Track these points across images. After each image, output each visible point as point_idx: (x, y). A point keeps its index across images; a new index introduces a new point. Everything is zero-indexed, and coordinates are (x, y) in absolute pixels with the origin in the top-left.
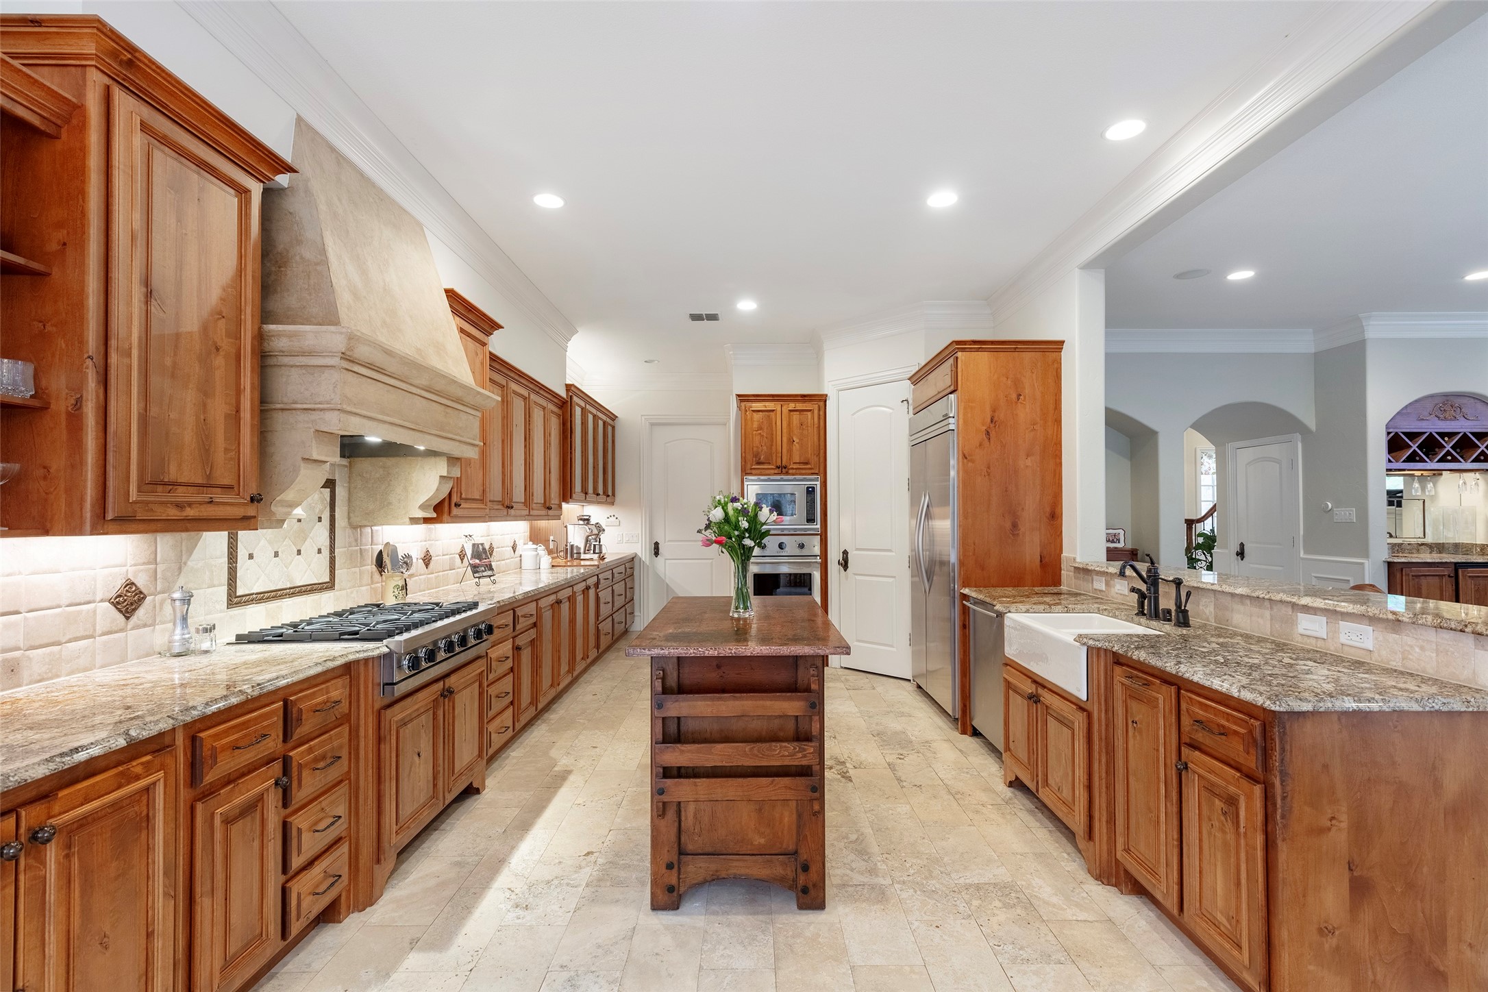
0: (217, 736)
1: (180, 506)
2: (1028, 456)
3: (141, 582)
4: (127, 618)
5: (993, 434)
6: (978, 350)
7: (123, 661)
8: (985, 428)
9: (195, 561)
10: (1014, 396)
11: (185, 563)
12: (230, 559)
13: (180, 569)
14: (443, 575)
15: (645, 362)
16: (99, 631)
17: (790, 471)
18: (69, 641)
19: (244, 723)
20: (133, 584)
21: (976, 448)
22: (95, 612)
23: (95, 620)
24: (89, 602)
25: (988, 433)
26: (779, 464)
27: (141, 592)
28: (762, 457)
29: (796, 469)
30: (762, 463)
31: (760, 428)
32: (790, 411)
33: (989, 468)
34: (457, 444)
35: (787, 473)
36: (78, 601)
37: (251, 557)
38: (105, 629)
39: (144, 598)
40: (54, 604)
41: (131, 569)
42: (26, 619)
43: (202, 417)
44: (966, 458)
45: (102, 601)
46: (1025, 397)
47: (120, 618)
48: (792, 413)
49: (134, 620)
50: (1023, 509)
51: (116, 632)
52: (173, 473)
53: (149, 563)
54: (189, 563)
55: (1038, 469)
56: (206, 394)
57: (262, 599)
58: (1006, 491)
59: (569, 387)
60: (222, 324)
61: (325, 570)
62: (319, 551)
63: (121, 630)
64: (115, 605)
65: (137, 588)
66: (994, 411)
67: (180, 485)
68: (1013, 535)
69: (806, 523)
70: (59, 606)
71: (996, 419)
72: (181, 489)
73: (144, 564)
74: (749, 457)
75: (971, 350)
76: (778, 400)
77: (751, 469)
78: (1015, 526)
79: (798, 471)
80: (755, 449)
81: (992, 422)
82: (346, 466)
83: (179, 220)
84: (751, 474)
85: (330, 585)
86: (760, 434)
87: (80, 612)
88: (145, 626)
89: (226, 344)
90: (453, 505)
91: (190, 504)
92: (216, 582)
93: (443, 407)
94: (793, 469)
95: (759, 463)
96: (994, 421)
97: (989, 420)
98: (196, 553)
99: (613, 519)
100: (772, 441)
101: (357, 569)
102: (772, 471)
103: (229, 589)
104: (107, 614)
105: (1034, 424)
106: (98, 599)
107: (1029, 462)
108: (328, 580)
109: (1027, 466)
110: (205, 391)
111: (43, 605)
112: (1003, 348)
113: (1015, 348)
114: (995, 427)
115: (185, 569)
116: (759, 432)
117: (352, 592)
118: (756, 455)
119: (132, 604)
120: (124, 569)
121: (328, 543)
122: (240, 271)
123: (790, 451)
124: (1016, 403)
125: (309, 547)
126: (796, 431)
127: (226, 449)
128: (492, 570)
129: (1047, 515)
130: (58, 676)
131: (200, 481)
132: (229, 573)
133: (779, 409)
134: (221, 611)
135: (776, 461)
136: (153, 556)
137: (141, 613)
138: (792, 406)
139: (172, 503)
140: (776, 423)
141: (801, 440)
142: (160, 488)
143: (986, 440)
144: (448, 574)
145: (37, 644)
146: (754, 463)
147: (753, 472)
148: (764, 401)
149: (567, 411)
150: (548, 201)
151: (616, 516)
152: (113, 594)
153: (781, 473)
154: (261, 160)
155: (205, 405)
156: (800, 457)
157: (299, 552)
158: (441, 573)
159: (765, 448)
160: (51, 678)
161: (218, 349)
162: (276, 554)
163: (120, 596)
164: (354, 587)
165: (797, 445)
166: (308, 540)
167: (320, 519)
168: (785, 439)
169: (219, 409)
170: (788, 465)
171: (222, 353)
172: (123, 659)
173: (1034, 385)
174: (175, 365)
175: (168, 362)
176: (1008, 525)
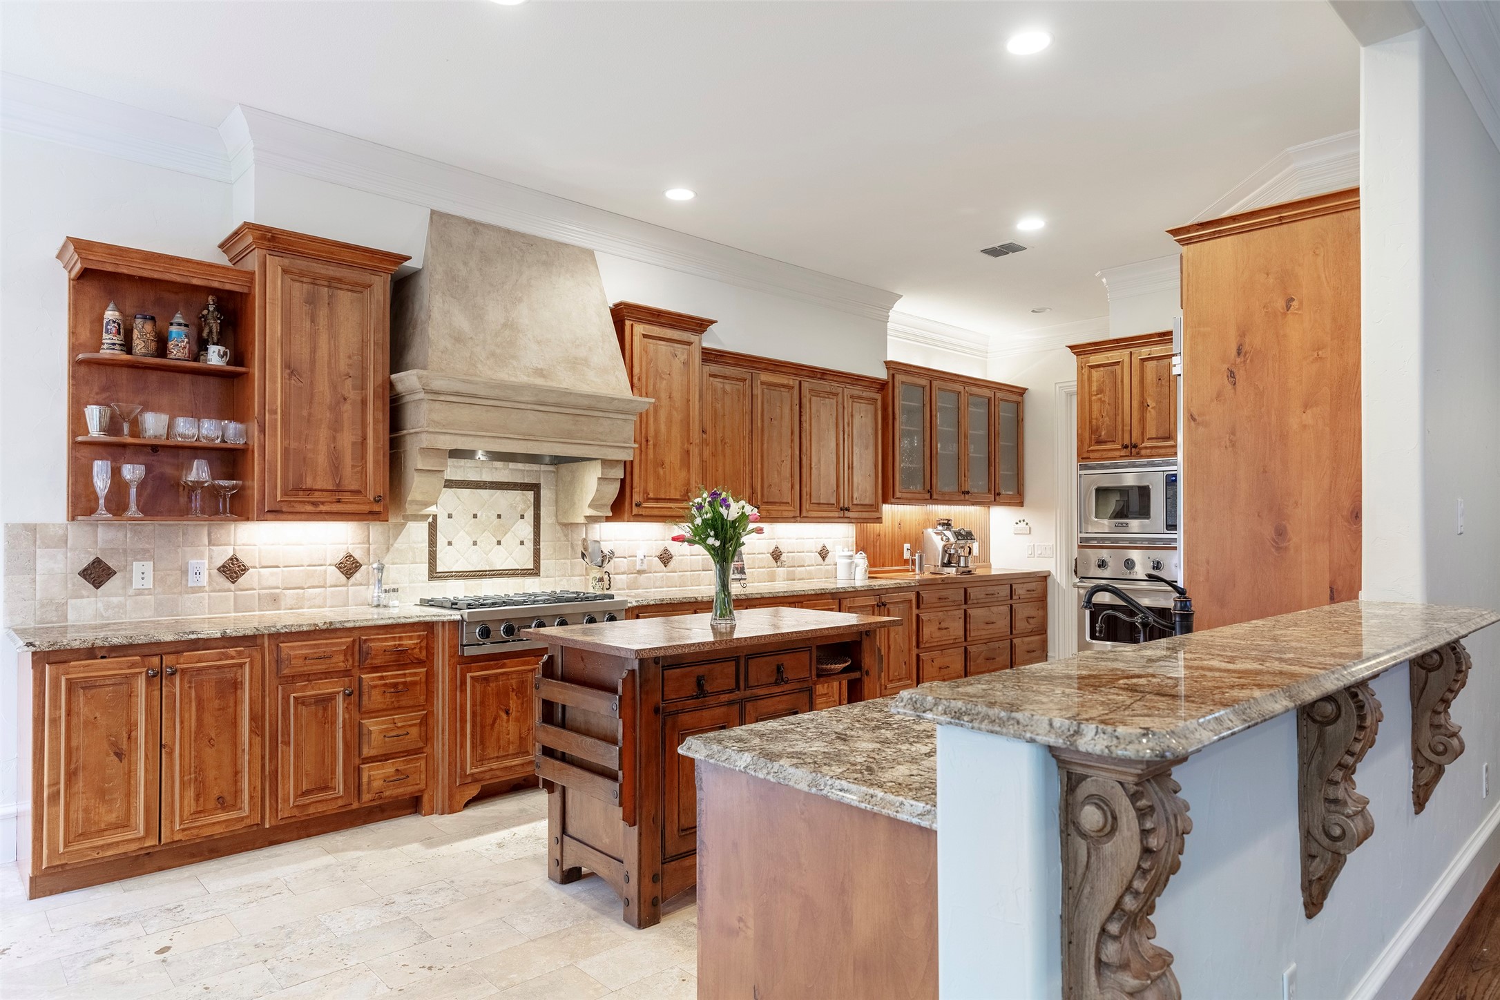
0: (292, 648)
1: (314, 504)
2: (1306, 407)
3: (358, 555)
4: (348, 578)
5: (1241, 375)
6: (1213, 236)
7: (345, 606)
8: (1225, 366)
9: (400, 543)
10: (1280, 304)
11: (392, 545)
12: (430, 544)
13: (388, 549)
14: (691, 575)
15: (1033, 311)
16: (328, 585)
17: (1143, 452)
18: (309, 588)
19: (315, 645)
20: (351, 556)
21: (1212, 400)
22: (325, 571)
23: (326, 576)
24: (321, 565)
25: (1232, 374)
26: (1127, 441)
27: (357, 562)
28: (1103, 433)
29: (1152, 448)
30: (1105, 442)
31: (1100, 391)
32: (1143, 360)
33: (1233, 433)
34: (596, 448)
35: (1139, 455)
36: (314, 563)
37: (450, 544)
38: (332, 583)
39: (361, 566)
40: (299, 564)
41: (351, 547)
42: (282, 571)
43: (332, 446)
44: (1194, 420)
45: (330, 565)
46: (1301, 303)
47: (343, 578)
48: (1145, 363)
49: (352, 580)
50: (1296, 503)
51: (340, 586)
52: (309, 483)
53: (363, 543)
54: (395, 545)
55: (1328, 429)
56: (335, 431)
57: (460, 576)
58: (1265, 472)
59: (890, 365)
60: (349, 382)
61: (529, 559)
62: (522, 543)
63: (343, 586)
64: (339, 568)
65: (354, 559)
66: (1242, 334)
67: (316, 490)
68: (1278, 549)
69: (1166, 531)
70: (302, 566)
71: (1246, 347)
72: (317, 493)
73: (360, 543)
74: (1087, 435)
75: (1200, 239)
76: (1126, 347)
77: (1088, 451)
78: (1281, 532)
79: (1154, 452)
80: (1094, 422)
81: (1239, 354)
82: (554, 472)
83: (313, 321)
84: (1089, 458)
85: (535, 572)
86: (1100, 399)
87: (316, 571)
88: (361, 585)
89: (353, 395)
90: (634, 505)
91: (323, 503)
92: (418, 560)
93: (571, 416)
94: (1146, 448)
95: (1099, 442)
96: (1243, 351)
97: (1234, 352)
98: (400, 539)
99: (1022, 525)
100: (1116, 408)
101: (568, 561)
102: (1117, 454)
103: (430, 567)
104: (335, 575)
105: (1319, 349)
106: (328, 564)
107: (1308, 418)
108: (531, 567)
109: (1305, 427)
110: (336, 427)
111: (292, 564)
112: (1260, 223)
113: (1280, 218)
114: (1245, 361)
115: (391, 549)
116: (1099, 396)
117: (561, 580)
118: (1095, 431)
119: (350, 569)
120: (346, 546)
121: (532, 536)
122: (364, 343)
123: (1142, 420)
124: (1284, 315)
125: (510, 540)
126: (1151, 389)
127: (353, 466)
128: (744, 573)
129: (1345, 513)
130: (302, 608)
131: (331, 488)
132: (430, 554)
133: (1127, 359)
134: (423, 582)
135: (1123, 439)
136: (366, 539)
137: (358, 575)
138: (1145, 352)
139: (308, 502)
140: (1122, 382)
141: (1158, 402)
142: (301, 493)
143: (1230, 387)
144: (699, 574)
145: (289, 587)
146: (1093, 442)
147: (1091, 455)
148: (1107, 350)
149: (888, 394)
150: (680, 195)
151: (1026, 521)
152: (337, 561)
153: (1131, 455)
154: (381, 261)
155: (334, 438)
156: (1157, 430)
157: (499, 543)
158: (688, 573)
159: (1107, 419)
160: (298, 609)
161: (345, 399)
162: (475, 543)
163: (341, 563)
164: (563, 576)
165: (1152, 411)
166: (509, 533)
167: (522, 517)
168: (1135, 404)
169: (347, 439)
170: (1139, 442)
171: (349, 401)
172: (346, 604)
173: (1319, 277)
174: (310, 415)
175: (305, 413)
176: (1268, 531)
